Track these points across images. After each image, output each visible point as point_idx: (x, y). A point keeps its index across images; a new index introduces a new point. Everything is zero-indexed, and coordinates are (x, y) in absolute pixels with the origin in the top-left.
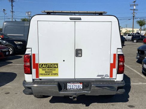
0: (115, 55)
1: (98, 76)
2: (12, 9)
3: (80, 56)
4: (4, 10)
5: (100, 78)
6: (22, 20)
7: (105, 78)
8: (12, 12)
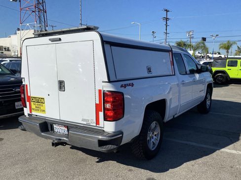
0: (100, 91)
1: (83, 120)
2: (166, 30)
3: (63, 89)
4: (153, 32)
5: (85, 123)
6: (177, 44)
7: (91, 124)
8: (166, 33)
